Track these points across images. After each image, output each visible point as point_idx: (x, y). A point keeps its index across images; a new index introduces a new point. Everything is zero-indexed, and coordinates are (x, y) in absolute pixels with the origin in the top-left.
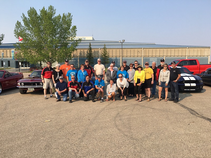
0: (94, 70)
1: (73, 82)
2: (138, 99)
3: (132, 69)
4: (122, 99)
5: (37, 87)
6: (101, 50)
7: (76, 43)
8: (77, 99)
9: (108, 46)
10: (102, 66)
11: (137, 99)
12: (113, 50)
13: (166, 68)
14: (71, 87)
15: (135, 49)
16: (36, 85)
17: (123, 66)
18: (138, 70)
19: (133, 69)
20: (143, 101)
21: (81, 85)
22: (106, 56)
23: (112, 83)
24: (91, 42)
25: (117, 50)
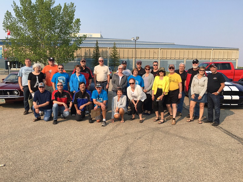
0: (93, 74)
1: (60, 91)
2: (158, 120)
3: (148, 73)
4: (134, 119)
5: (9, 97)
6: (110, 49)
7: (80, 40)
8: (66, 118)
9: (119, 45)
10: (106, 68)
11: (157, 118)
12: (125, 49)
13: (203, 73)
14: (56, 100)
15: (151, 50)
16: (9, 94)
17: (137, 68)
18: (159, 75)
19: (150, 73)
20: (166, 122)
21: (72, 97)
22: (116, 57)
23: (120, 95)
24: (99, 40)
25: (129, 49)
